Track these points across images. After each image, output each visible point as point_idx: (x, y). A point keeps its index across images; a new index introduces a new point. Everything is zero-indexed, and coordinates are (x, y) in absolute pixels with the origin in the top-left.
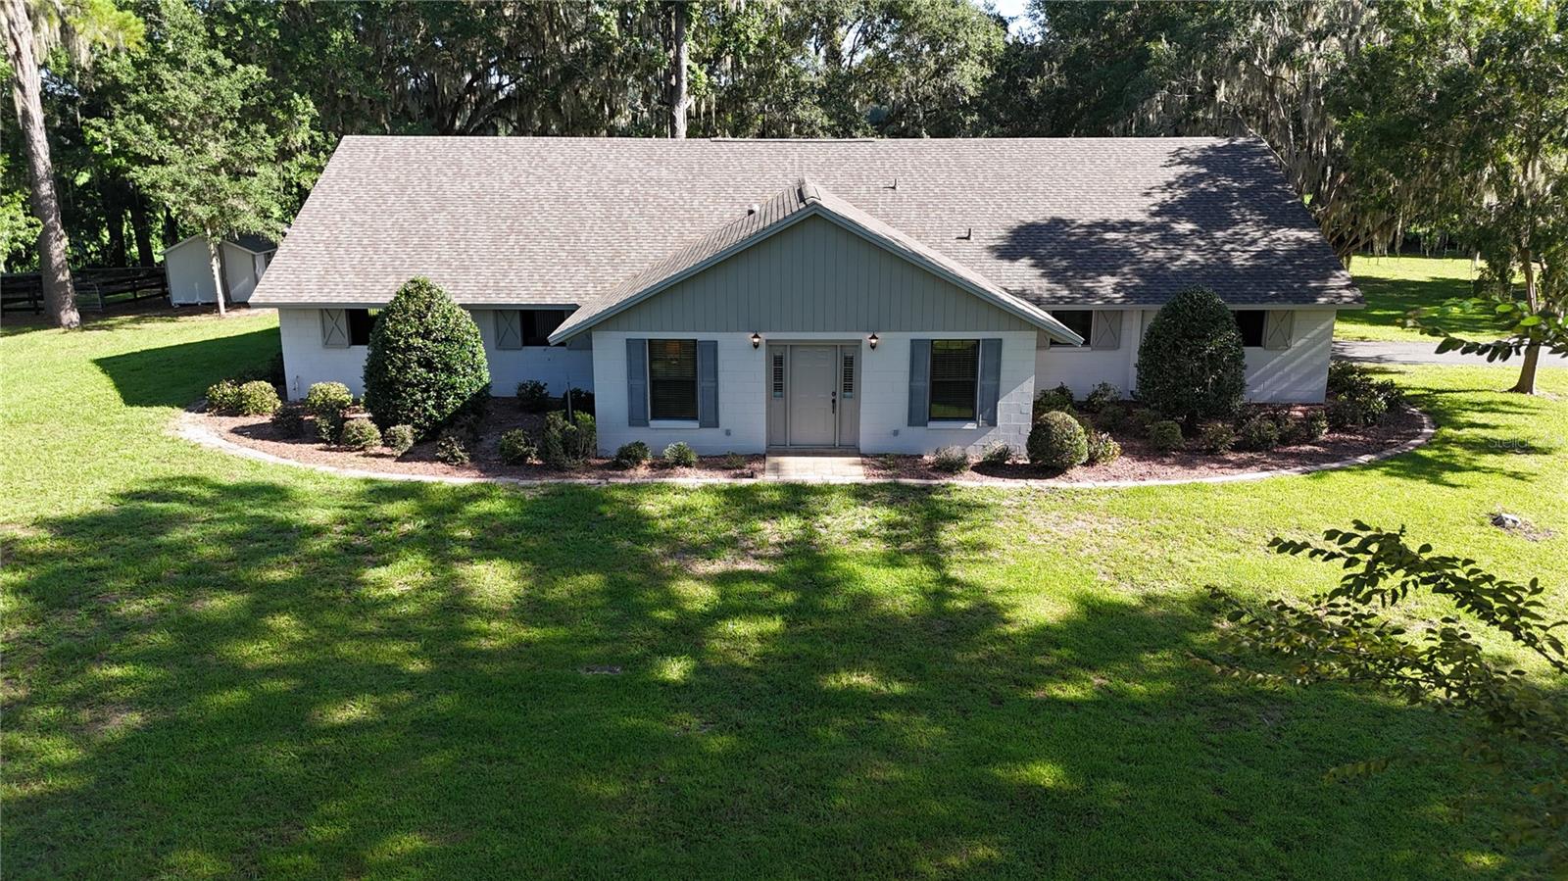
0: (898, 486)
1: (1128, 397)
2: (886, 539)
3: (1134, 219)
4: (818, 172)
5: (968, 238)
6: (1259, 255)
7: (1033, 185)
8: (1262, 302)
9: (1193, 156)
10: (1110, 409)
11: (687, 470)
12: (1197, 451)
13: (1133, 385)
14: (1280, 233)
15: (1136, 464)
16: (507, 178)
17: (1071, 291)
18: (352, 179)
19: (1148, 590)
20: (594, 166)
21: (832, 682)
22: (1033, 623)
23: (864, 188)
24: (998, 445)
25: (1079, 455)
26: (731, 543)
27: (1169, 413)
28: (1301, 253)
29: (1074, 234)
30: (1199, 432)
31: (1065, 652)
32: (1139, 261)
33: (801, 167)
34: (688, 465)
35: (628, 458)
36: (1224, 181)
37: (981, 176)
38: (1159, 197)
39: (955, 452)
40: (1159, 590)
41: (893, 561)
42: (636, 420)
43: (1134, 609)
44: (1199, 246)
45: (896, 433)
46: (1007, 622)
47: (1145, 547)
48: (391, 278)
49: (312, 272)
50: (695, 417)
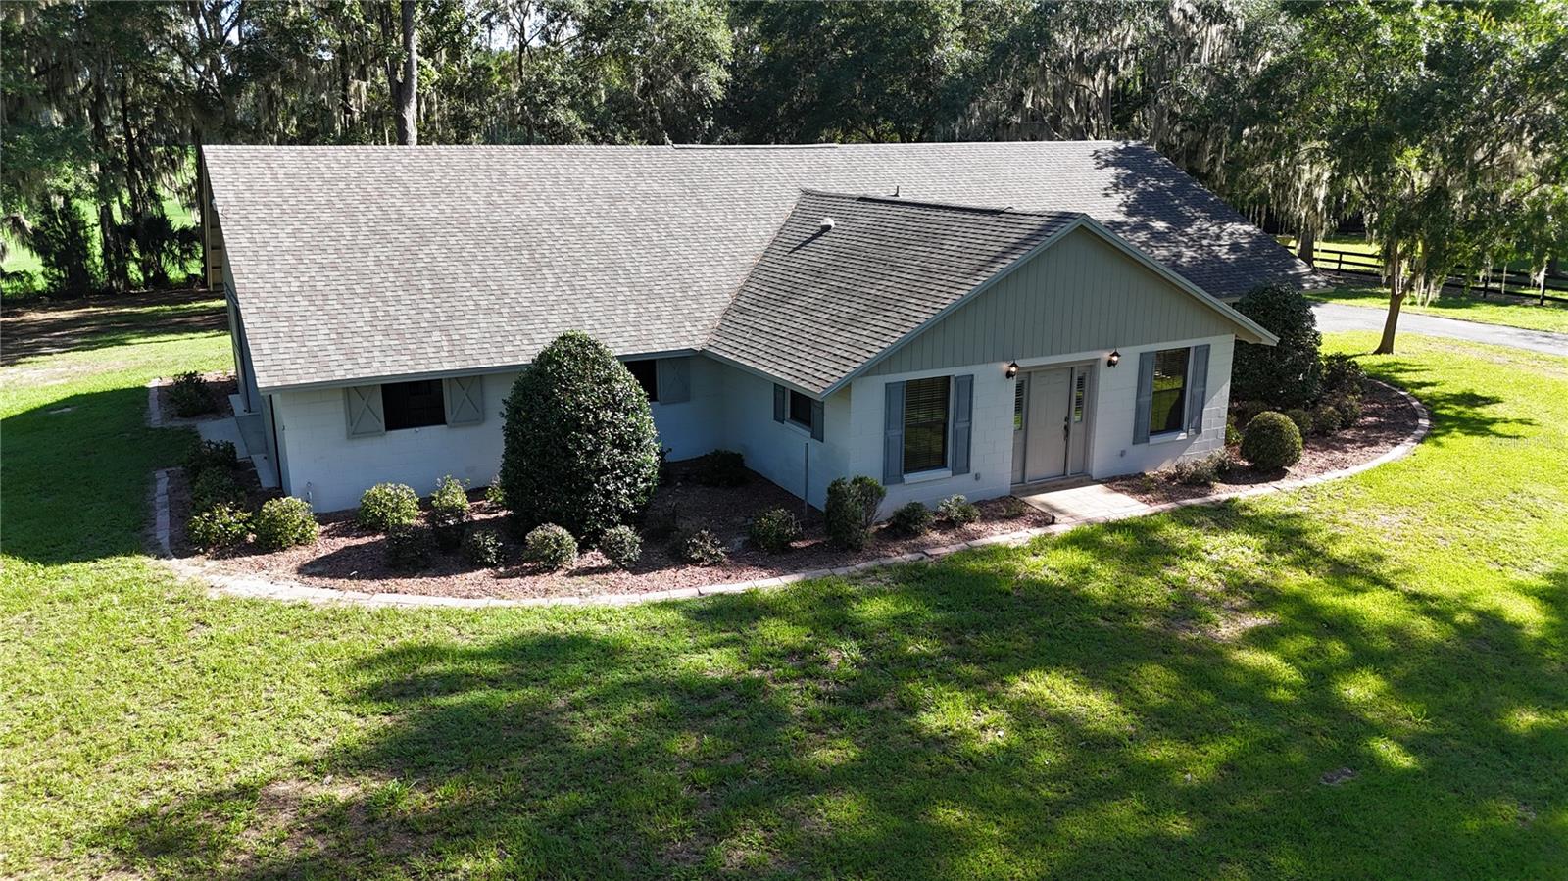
3: (1117, 219)
6: (1232, 248)
9: (1111, 159)
14: (1230, 228)
18: (267, 206)
28: (1258, 245)
34: (972, 521)
36: (1152, 181)
38: (1118, 197)
42: (891, 476)
44: (1185, 243)
45: (1123, 454)
48: (436, 336)
49: (319, 337)
50: (943, 465)
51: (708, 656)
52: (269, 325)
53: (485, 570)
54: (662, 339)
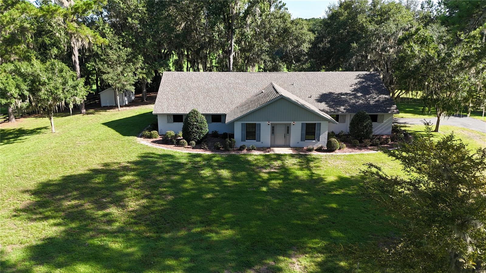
0: (300, 154)
1: (347, 133)
2: (300, 165)
3: (348, 92)
4: (275, 81)
5: (311, 97)
6: (376, 101)
7: (325, 84)
8: (377, 113)
9: (362, 76)
10: (343, 137)
11: (255, 151)
12: (362, 146)
13: (348, 131)
14: (381, 96)
15: (349, 149)
16: (204, 83)
17: (334, 110)
18: (168, 83)
19: (352, 175)
20: (223, 79)
21: (294, 191)
22: (330, 181)
23: (286, 85)
24: (320, 145)
25: (337, 148)
26: (269, 166)
27: (356, 138)
28: (386, 101)
29: (335, 96)
30: (363, 142)
31: (337, 186)
32: (349, 103)
33: (271, 79)
34: (255, 150)
35: (242, 148)
36: (369, 83)
37: (313, 82)
38: (354, 87)
39: (311, 147)
40: (354, 175)
41: (301, 169)
42: (243, 140)
43: (349, 178)
44: (363, 99)
45: (298, 143)
46: (325, 181)
47: (351, 166)
48: (183, 107)
50: (254, 139)
52: (158, 104)
53: (174, 145)
54: (221, 111)
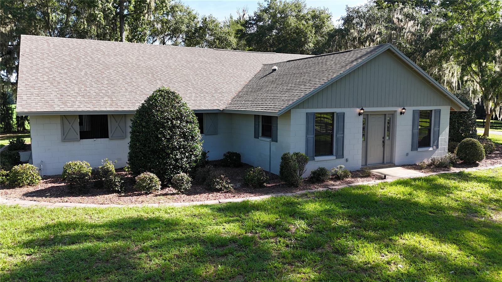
34: (347, 177)
42: (309, 157)
45: (407, 154)
48: (106, 98)
49: (51, 96)
50: (331, 153)
51: (223, 227)
52: (29, 90)
53: (115, 194)
54: (207, 105)
